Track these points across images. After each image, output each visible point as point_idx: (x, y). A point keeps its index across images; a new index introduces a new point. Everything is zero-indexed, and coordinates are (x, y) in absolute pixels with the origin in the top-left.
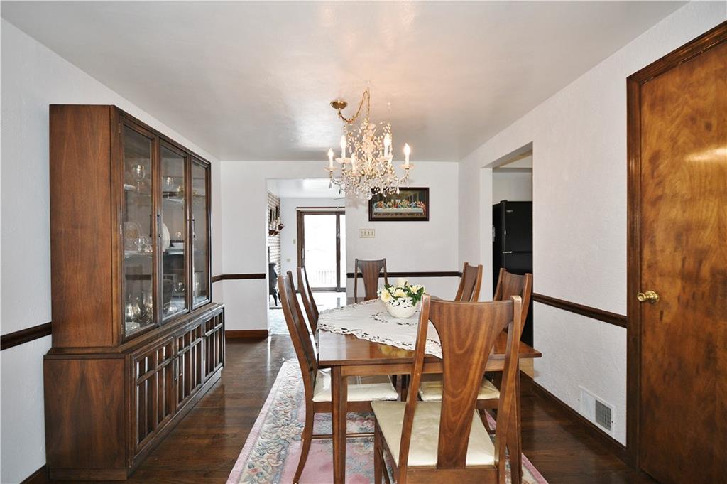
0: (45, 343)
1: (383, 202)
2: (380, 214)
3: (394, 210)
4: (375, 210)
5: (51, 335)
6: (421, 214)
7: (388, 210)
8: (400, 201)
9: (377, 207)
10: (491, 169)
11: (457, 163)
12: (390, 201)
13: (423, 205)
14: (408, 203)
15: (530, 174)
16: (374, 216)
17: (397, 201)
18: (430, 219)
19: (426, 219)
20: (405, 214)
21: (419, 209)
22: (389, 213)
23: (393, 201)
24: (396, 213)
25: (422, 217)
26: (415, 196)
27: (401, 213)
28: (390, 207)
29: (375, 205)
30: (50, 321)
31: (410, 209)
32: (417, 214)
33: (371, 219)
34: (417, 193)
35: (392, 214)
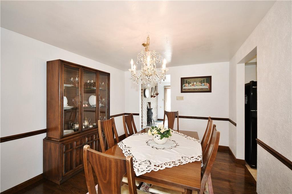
0: (44, 135)
1: (187, 84)
2: (186, 89)
3: (193, 87)
4: (184, 88)
5: (46, 133)
6: (207, 89)
7: (190, 88)
8: (196, 83)
9: (185, 86)
10: (244, 64)
11: (228, 62)
12: (191, 83)
13: (208, 85)
14: (200, 84)
15: (255, 65)
16: (183, 90)
17: (194, 83)
18: (212, 92)
19: (210, 91)
20: (198, 89)
21: (206, 86)
22: (190, 89)
23: (192, 83)
24: (194, 89)
25: (207, 90)
26: (204, 80)
27: (196, 89)
28: (191, 86)
29: (184, 85)
30: (46, 128)
31: (201, 86)
32: (205, 89)
33: (182, 92)
34: (205, 79)
35: (192, 89)
